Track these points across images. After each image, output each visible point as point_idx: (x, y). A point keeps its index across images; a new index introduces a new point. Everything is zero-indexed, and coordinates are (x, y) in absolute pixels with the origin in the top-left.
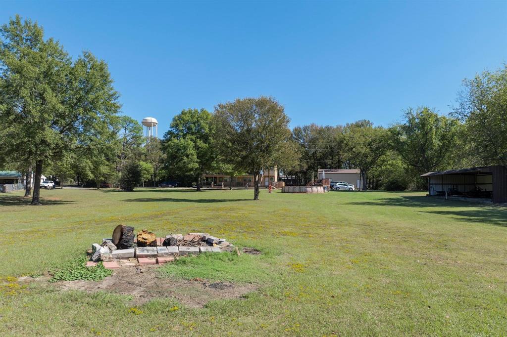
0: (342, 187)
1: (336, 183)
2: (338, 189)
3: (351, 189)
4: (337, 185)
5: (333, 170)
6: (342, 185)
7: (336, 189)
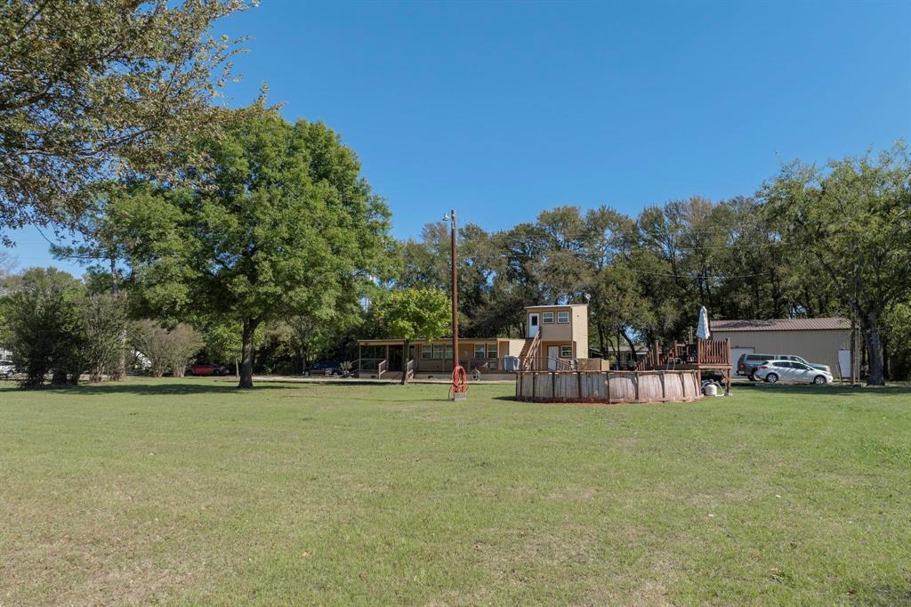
0: (788, 375)
1: (765, 359)
2: (772, 379)
3: (819, 381)
4: (770, 365)
5: (759, 322)
6: (787, 365)
7: (766, 380)
